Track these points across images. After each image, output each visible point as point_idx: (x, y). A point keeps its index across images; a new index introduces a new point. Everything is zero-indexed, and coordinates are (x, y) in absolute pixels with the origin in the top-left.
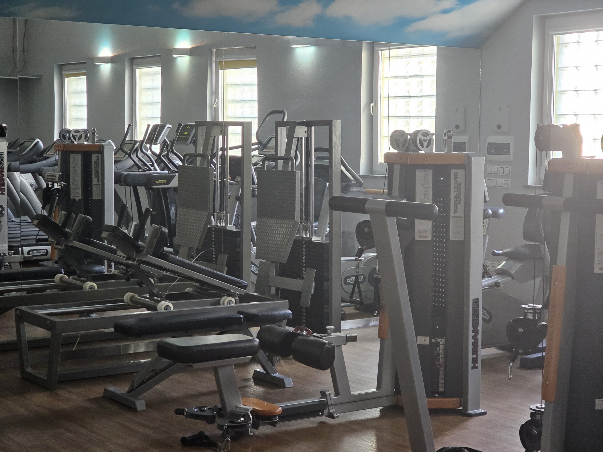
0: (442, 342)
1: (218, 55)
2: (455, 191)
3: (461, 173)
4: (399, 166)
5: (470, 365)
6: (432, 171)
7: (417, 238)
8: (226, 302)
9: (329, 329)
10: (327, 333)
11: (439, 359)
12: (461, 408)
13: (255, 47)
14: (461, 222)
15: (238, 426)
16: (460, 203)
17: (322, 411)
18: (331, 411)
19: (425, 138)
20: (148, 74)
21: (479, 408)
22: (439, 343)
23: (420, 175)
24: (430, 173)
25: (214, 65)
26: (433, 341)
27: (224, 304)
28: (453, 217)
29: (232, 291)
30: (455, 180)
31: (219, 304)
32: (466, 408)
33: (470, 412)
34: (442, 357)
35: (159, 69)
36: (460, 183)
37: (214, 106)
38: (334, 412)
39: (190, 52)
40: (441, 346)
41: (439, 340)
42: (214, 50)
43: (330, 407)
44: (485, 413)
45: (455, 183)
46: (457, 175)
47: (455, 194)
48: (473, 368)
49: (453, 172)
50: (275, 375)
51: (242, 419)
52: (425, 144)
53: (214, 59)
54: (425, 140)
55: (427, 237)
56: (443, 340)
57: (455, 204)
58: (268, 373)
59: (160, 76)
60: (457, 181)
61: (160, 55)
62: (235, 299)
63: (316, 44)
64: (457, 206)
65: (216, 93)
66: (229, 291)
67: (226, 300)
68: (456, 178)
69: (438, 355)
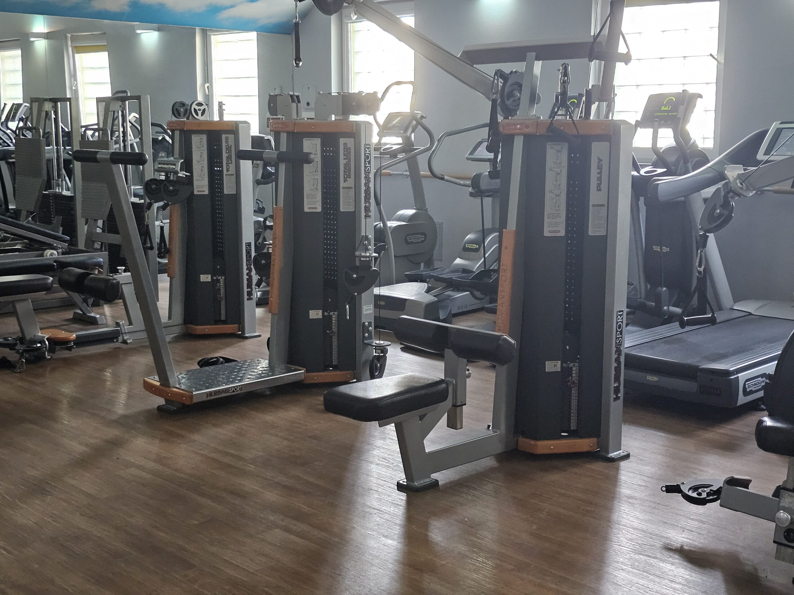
0: (222, 279)
1: (73, 39)
2: (227, 153)
3: (231, 137)
4: (178, 132)
5: (246, 297)
6: (206, 136)
7: (196, 193)
8: (48, 254)
9: (120, 269)
10: (119, 273)
11: (220, 293)
12: (240, 333)
13: (105, 33)
14: (233, 178)
15: (31, 349)
16: (231, 163)
17: (117, 338)
18: (125, 338)
19: (200, 107)
20: (10, 57)
21: (255, 332)
22: (219, 280)
23: (195, 139)
24: (204, 137)
25: (70, 49)
26: (215, 278)
27: (47, 256)
28: (226, 175)
29: (55, 245)
30: (226, 143)
31: (43, 256)
32: (243, 332)
33: (247, 335)
34: (222, 291)
35: (18, 52)
36: (231, 145)
37: (74, 88)
38: (128, 339)
39: (47, 36)
40: (221, 282)
41: (220, 278)
42: (69, 35)
43: (124, 335)
44: (260, 336)
45: (226, 146)
46: (228, 140)
47: (227, 155)
48: (248, 299)
49: (224, 136)
50: (90, 315)
51: (39, 345)
52: (200, 113)
53: (69, 43)
54: (199, 110)
55: (204, 191)
56: (223, 278)
57: (227, 163)
58: (84, 314)
59: (20, 59)
60: (228, 144)
61: (18, 40)
62: (57, 252)
63: (158, 30)
64: (229, 166)
65: (74, 76)
66: (53, 245)
67: (48, 252)
68: (227, 142)
69: (219, 290)
